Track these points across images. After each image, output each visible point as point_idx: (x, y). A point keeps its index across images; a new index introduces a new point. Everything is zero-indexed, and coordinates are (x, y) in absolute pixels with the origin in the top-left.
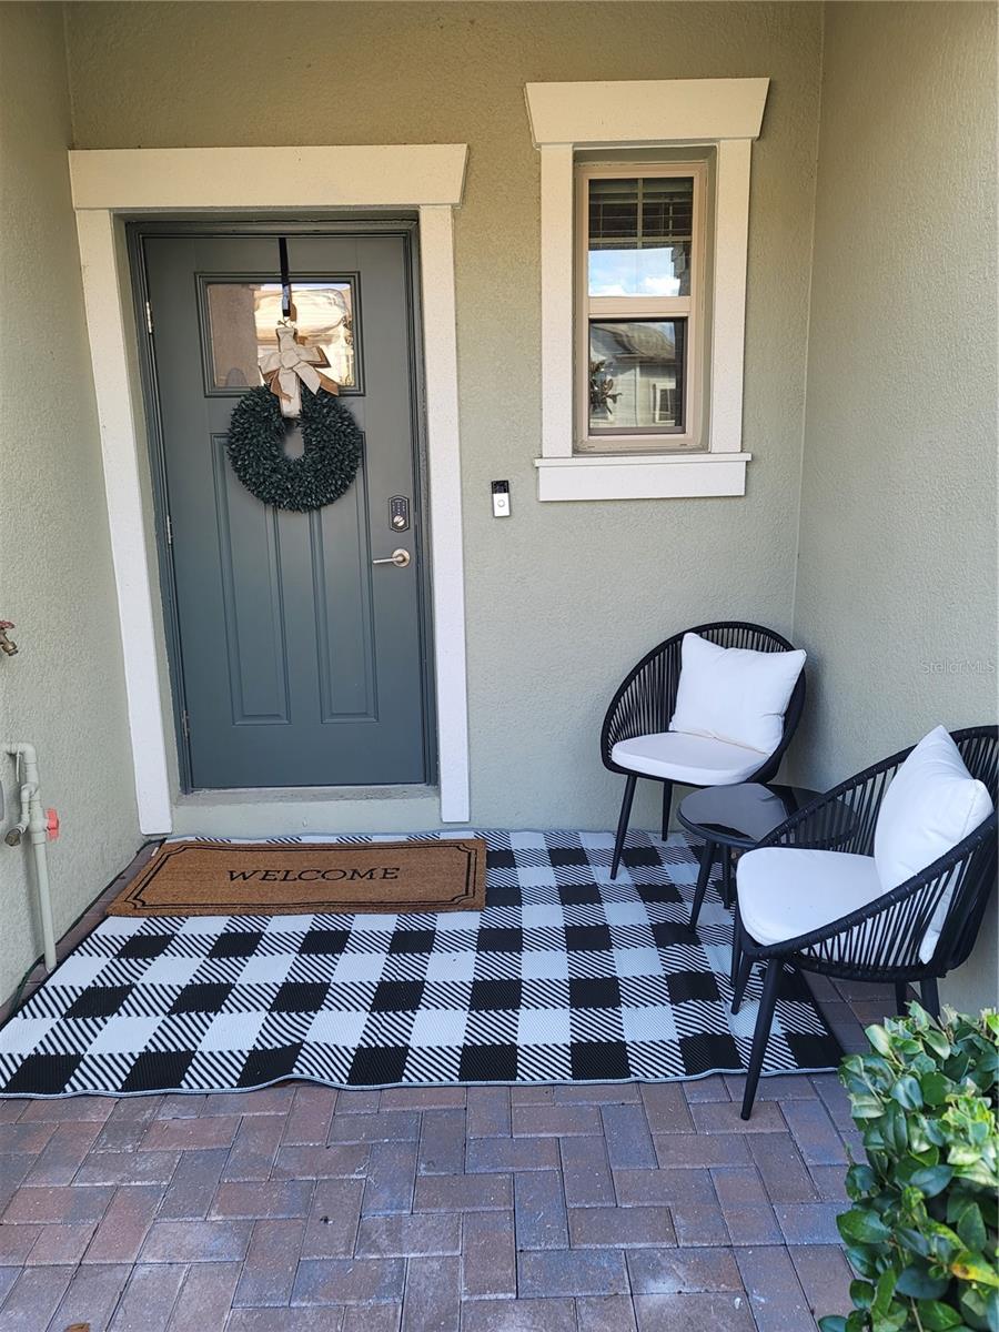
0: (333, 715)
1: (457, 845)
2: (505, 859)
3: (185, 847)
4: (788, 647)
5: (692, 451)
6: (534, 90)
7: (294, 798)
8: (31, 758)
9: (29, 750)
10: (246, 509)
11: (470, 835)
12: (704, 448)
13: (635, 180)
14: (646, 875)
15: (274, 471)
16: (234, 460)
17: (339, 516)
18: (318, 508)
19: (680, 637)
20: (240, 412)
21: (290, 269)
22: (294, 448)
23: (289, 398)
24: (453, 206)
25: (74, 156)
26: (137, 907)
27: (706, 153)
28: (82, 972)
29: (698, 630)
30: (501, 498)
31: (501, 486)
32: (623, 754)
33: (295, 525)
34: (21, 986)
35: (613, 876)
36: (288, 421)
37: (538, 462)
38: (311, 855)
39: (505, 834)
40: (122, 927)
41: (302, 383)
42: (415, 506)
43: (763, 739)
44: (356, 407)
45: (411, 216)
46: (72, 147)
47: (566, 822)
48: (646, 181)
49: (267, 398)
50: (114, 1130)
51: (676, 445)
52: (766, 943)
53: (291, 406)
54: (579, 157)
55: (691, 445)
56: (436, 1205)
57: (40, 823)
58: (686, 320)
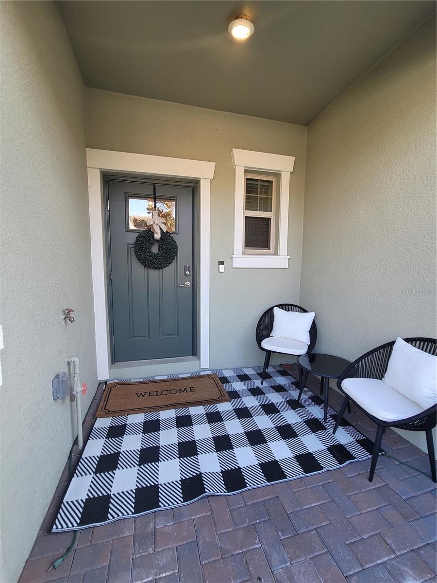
0: (164, 335)
1: (208, 376)
2: (224, 380)
3: (116, 384)
5: (273, 255)
6: (235, 151)
7: (151, 364)
8: (77, 364)
9: (76, 360)
10: (138, 269)
11: (210, 372)
12: (276, 253)
13: (257, 180)
14: (271, 382)
15: (150, 256)
16: (136, 253)
17: (168, 271)
18: (162, 269)
19: (272, 308)
20: (139, 236)
21: (156, 194)
22: (155, 249)
23: (157, 233)
24: (211, 180)
25: (89, 151)
26: (108, 414)
27: (278, 175)
28: (95, 448)
30: (221, 266)
31: (222, 263)
32: (265, 345)
33: (154, 273)
34: (70, 457)
35: (262, 384)
36: (156, 241)
37: (233, 256)
38: (162, 384)
39: (220, 370)
40: (103, 423)
41: (161, 229)
44: (175, 237)
45: (198, 182)
46: (87, 147)
47: (238, 365)
48: (261, 180)
49: (149, 233)
51: (268, 253)
53: (157, 236)
54: (246, 171)
55: (271, 253)
56: (299, 557)
58: (270, 219)
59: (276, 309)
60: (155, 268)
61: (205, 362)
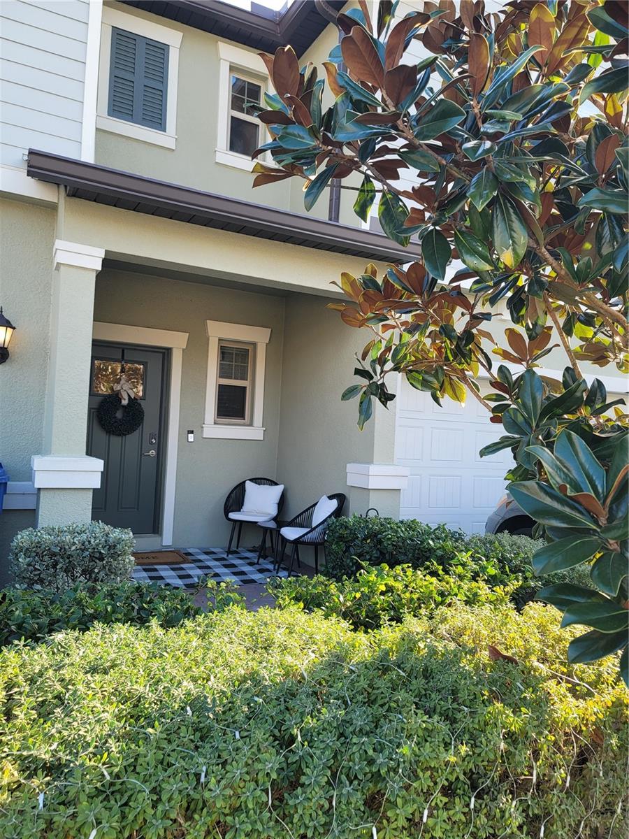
0: (122, 508)
4: (276, 484)
5: (248, 425)
6: (209, 322)
10: (100, 434)
11: (173, 549)
12: (251, 424)
13: (233, 348)
15: (115, 422)
16: (101, 418)
17: (132, 438)
18: (125, 435)
19: (244, 482)
21: (124, 358)
22: (119, 415)
23: (125, 399)
24: (183, 349)
27: (254, 345)
29: (250, 480)
30: (191, 436)
31: (192, 432)
33: (116, 440)
37: (204, 426)
41: (129, 395)
42: (159, 436)
43: (273, 511)
44: (142, 403)
45: (170, 350)
47: (205, 545)
48: (236, 348)
49: (117, 399)
51: (242, 423)
52: (292, 539)
53: (125, 402)
54: (219, 340)
55: (246, 424)
58: (246, 387)
59: (248, 483)
60: (119, 435)
61: (167, 538)
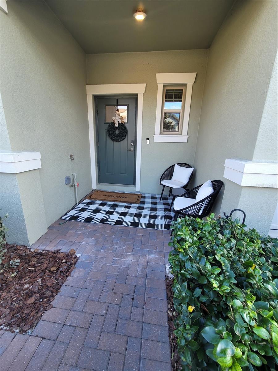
0: (121, 173)
1: (137, 194)
2: (144, 197)
3: (98, 191)
4: (191, 167)
6: (157, 74)
7: (114, 185)
8: (75, 175)
9: (75, 174)
10: (110, 141)
11: (140, 193)
12: (181, 134)
13: (173, 90)
14: (165, 201)
15: (114, 135)
16: (108, 133)
17: (123, 143)
18: (120, 141)
19: (174, 165)
20: (109, 126)
21: (118, 104)
22: (117, 132)
23: (116, 124)
24: (143, 94)
26: (90, 198)
27: (185, 85)
28: (81, 206)
29: (177, 164)
30: (148, 141)
31: (148, 139)
32: (163, 182)
33: (117, 144)
34: (73, 207)
35: (160, 201)
36: (116, 128)
37: (154, 135)
38: (116, 194)
39: (145, 194)
40: (87, 201)
41: (118, 122)
42: (135, 142)
43: (185, 181)
44: (127, 126)
45: (137, 95)
46: (87, 84)
47: (154, 193)
48: (175, 90)
49: (113, 124)
50: (82, 226)
51: (177, 134)
53: (117, 125)
54: (164, 86)
55: (179, 134)
56: (123, 241)
57: (76, 184)
58: (180, 113)
59: (176, 166)
60: (117, 141)
61: (137, 189)
